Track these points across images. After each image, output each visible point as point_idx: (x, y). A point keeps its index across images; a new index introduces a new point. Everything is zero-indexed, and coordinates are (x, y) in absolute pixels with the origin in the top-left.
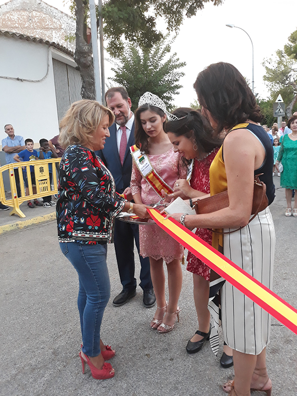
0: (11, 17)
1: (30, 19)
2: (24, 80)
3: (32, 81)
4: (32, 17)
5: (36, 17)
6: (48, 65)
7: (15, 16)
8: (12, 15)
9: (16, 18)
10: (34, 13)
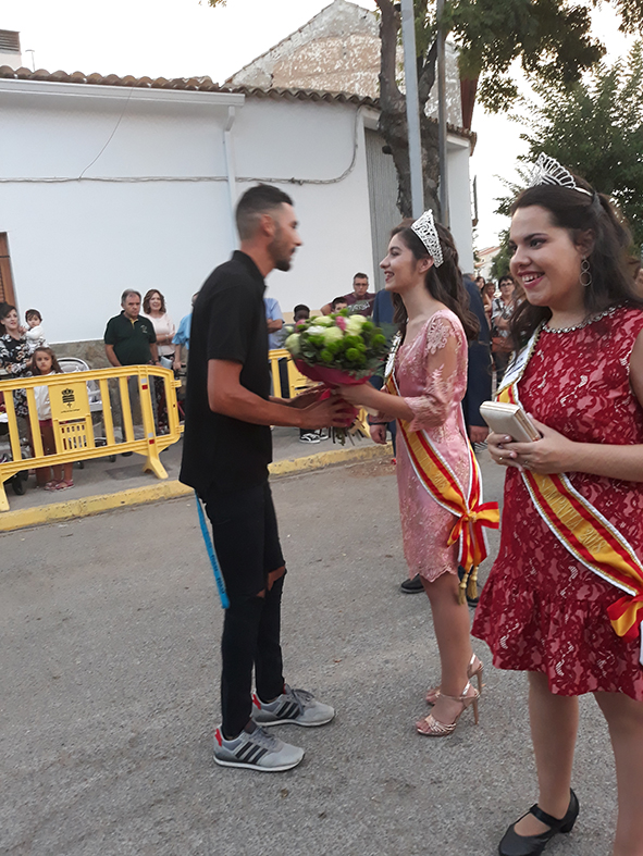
0: (310, 54)
1: (343, 52)
2: (304, 181)
3: (321, 182)
4: (350, 47)
5: (355, 46)
6: (356, 146)
7: (317, 52)
8: (311, 50)
9: (317, 54)
10: (353, 39)
